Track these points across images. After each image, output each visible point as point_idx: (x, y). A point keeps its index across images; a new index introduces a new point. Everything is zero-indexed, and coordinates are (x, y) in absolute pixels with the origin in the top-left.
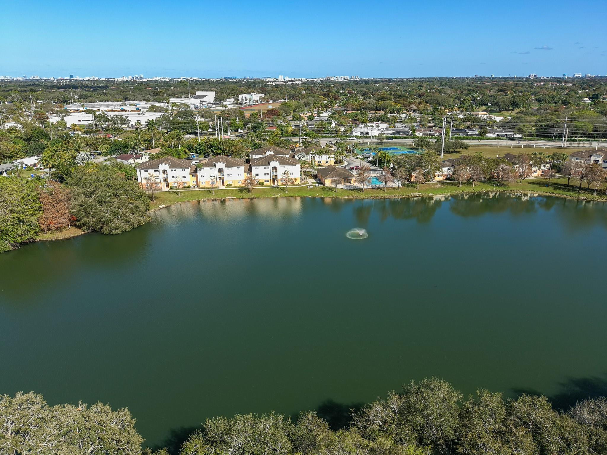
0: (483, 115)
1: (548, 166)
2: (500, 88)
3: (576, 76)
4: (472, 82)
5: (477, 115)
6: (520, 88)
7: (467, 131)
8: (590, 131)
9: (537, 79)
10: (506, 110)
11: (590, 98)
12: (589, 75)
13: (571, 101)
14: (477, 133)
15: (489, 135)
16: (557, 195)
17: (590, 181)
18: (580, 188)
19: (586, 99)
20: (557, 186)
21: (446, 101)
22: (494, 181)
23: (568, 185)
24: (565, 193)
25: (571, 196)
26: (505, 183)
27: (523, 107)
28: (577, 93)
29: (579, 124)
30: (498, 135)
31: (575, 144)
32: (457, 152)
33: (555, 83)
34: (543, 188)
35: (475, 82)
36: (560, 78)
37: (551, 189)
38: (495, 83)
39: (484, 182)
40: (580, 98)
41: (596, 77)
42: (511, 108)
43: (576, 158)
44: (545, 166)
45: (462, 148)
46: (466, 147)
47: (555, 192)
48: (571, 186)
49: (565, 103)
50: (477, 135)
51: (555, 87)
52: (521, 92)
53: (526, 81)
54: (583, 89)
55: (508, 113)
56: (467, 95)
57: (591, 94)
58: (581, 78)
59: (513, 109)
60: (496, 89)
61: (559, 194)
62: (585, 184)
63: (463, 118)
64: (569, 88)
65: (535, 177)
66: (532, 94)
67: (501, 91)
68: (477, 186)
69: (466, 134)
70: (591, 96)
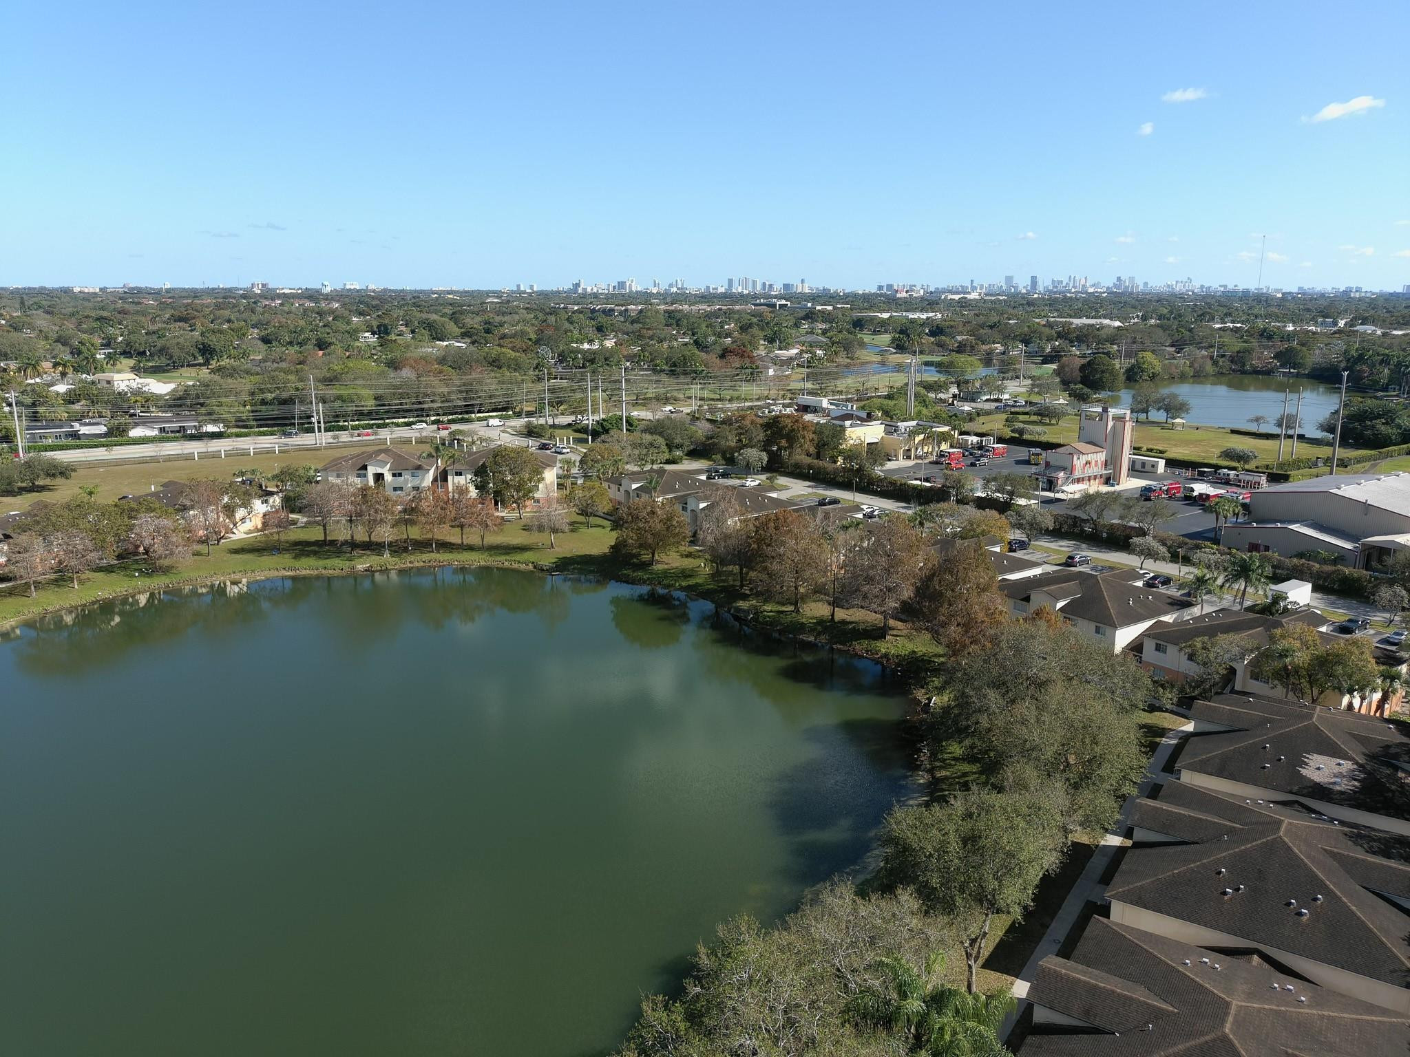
0: (124, 380)
1: (276, 500)
2: (177, 314)
3: (348, 287)
4: (112, 299)
5: (109, 382)
6: (226, 313)
7: (77, 426)
8: (370, 404)
9: (269, 294)
10: (189, 366)
11: (373, 333)
12: (371, 287)
13: (334, 340)
14: (103, 429)
15: (135, 433)
16: (304, 572)
17: (372, 524)
18: (353, 545)
19: (367, 334)
20: (302, 549)
21: (26, 347)
22: (137, 562)
23: (323, 543)
24: (321, 563)
25: (335, 566)
26: (165, 562)
27: (229, 357)
28: (349, 322)
29: (344, 392)
30: (162, 430)
31: (344, 436)
32: (42, 489)
33: (306, 300)
34: (267, 560)
35: (120, 299)
36: (317, 291)
37: (287, 559)
38: (170, 300)
39: (109, 569)
40: (353, 333)
41: (385, 290)
42: (201, 360)
43: (335, 474)
44: (266, 502)
45: (54, 475)
46: (63, 471)
47: (297, 564)
48: (333, 543)
49: (322, 345)
50: (106, 435)
51: (305, 310)
52: (229, 321)
53: (244, 297)
54: (361, 314)
55: (192, 372)
56: (91, 331)
57: (375, 324)
58: (358, 291)
59: (207, 363)
60: (167, 316)
61: (308, 567)
62: (361, 535)
63: (69, 392)
64: (332, 312)
65: (250, 532)
66: (253, 326)
67: (180, 319)
68: (88, 584)
69: (75, 435)
70: (376, 329)
